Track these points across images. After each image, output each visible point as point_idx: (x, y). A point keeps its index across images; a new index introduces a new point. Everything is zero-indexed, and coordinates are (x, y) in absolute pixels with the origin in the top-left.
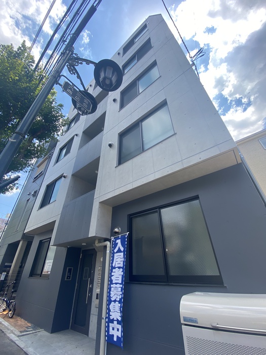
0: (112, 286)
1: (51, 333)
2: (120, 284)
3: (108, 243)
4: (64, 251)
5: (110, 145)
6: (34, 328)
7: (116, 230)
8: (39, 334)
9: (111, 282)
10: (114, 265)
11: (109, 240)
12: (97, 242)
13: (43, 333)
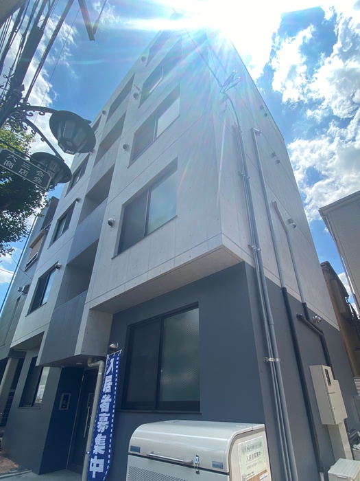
0: (100, 415)
1: (40, 474)
2: (107, 413)
3: (101, 363)
5: (111, 223)
6: (19, 470)
7: (112, 346)
8: (24, 476)
9: (99, 410)
10: (104, 390)
12: (89, 361)
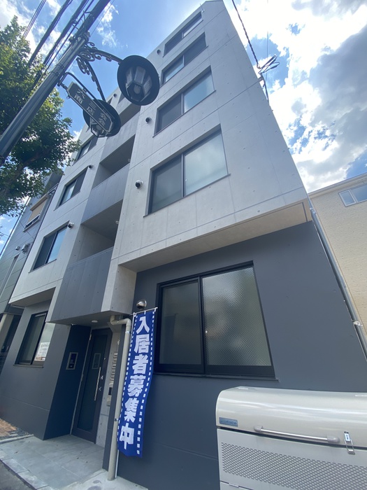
0: (131, 377)
1: (44, 440)
2: (144, 375)
3: (128, 321)
4: (66, 330)
5: (138, 185)
6: (20, 433)
7: (141, 303)
8: (27, 441)
9: (131, 372)
10: (136, 350)
11: (130, 317)
12: (112, 319)
13: (33, 440)
